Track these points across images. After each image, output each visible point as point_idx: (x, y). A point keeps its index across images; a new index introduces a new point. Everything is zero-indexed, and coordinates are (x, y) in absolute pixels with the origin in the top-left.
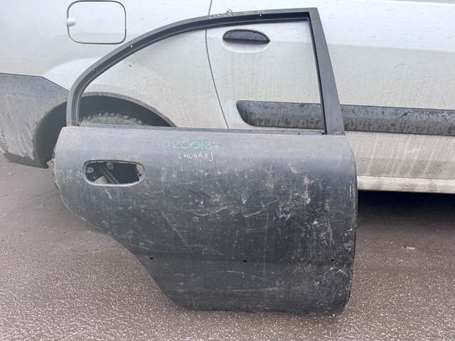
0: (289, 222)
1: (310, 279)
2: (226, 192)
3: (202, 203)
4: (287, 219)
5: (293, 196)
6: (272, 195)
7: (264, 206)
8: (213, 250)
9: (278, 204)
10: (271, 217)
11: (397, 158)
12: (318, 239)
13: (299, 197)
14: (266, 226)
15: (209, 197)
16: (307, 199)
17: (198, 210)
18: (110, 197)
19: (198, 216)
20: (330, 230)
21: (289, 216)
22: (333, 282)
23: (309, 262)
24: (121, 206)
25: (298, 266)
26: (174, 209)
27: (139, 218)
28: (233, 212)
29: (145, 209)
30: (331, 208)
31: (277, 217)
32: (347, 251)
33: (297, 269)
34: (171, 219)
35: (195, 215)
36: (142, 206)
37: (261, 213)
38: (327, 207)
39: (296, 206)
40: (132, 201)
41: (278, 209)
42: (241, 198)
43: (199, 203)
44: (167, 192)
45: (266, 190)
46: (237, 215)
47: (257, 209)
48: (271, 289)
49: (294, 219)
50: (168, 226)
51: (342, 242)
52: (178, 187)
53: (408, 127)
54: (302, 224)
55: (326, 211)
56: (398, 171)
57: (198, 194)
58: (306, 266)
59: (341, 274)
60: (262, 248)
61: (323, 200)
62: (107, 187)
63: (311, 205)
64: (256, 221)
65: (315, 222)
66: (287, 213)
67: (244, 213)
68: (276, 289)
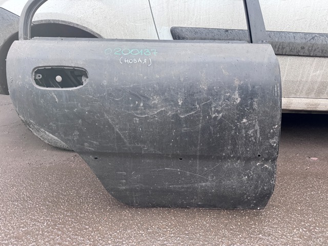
0: (221, 121)
1: (239, 174)
2: (163, 94)
3: (142, 104)
4: (219, 118)
5: (224, 96)
6: (205, 96)
7: (198, 106)
8: (152, 149)
9: (211, 104)
10: (204, 117)
11: (304, 80)
12: (246, 136)
13: (230, 97)
14: (200, 126)
15: (148, 99)
16: (237, 99)
17: (138, 112)
18: (57, 100)
19: (138, 117)
20: (257, 127)
21: (221, 115)
22: (259, 177)
23: (239, 158)
24: (67, 108)
25: (228, 162)
26: (116, 111)
27: (83, 120)
28: (170, 113)
29: (89, 111)
30: (259, 106)
31: (210, 116)
32: (272, 146)
33: (227, 165)
34: (113, 120)
35: (135, 117)
36: (87, 109)
37: (195, 113)
38: (255, 106)
39: (227, 105)
40: (77, 104)
41: (211, 109)
42: (177, 100)
43: (138, 105)
44: (110, 94)
45: (200, 92)
46: (173, 115)
47: (192, 110)
48: (204, 184)
49: (225, 118)
50: (111, 127)
51: (268, 139)
52: (120, 91)
53: (315, 50)
54: (233, 122)
55: (254, 110)
56: (304, 92)
57: (138, 97)
58: (236, 162)
59: (267, 168)
60: (196, 146)
61: (252, 99)
62: (54, 91)
63: (241, 104)
64: (190, 121)
65: (245, 120)
66: (219, 112)
67: (180, 114)
68: (208, 184)
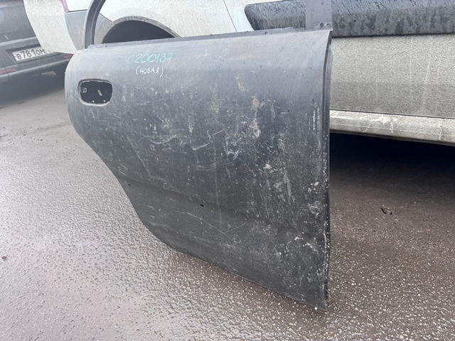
0: (238, 163)
2: (173, 116)
3: (155, 128)
4: (235, 157)
5: (240, 125)
6: (217, 122)
7: (210, 137)
9: (223, 136)
10: (218, 153)
12: (272, 190)
13: (246, 126)
14: (215, 164)
15: (161, 122)
16: (256, 131)
17: (153, 137)
18: (94, 117)
19: (154, 144)
20: (287, 180)
21: (237, 153)
22: (299, 259)
23: (268, 222)
24: (101, 127)
26: (135, 134)
27: (113, 141)
28: (182, 142)
29: (116, 132)
30: (286, 147)
31: (224, 153)
32: (314, 216)
34: (135, 145)
35: (152, 143)
36: (114, 128)
37: (208, 146)
38: (282, 145)
39: (244, 140)
40: (107, 122)
41: (225, 142)
42: (187, 125)
43: (152, 128)
44: (128, 113)
45: (211, 116)
46: (185, 146)
47: (204, 141)
48: (228, 245)
49: (243, 159)
50: (134, 152)
51: (306, 202)
52: (136, 109)
54: (252, 166)
55: (280, 151)
57: (151, 118)
58: (266, 227)
59: (310, 249)
60: (214, 193)
61: (276, 133)
62: (91, 107)
63: (261, 139)
64: (205, 157)
65: (268, 166)
66: (234, 149)
67: (192, 145)
68: (234, 247)
